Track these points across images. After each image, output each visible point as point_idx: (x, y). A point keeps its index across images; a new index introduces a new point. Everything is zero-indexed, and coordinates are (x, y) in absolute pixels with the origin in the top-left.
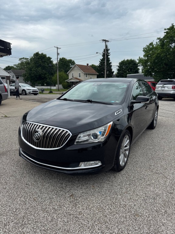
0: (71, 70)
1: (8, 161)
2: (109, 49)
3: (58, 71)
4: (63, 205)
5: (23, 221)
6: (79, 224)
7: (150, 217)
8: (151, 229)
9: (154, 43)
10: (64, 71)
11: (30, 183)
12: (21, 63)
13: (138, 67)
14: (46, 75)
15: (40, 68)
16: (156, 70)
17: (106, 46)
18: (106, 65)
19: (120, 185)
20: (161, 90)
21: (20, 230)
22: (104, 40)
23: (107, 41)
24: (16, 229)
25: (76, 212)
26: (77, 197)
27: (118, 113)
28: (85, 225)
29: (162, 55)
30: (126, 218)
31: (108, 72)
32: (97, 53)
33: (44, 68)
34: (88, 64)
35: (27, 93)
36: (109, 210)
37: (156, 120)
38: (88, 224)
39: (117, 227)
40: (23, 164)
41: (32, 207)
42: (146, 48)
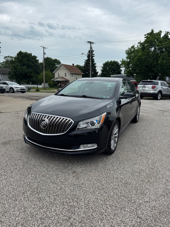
0: (57, 70)
1: (13, 148)
2: (93, 50)
3: (44, 70)
4: (68, 179)
5: (37, 190)
6: (83, 191)
7: (137, 184)
8: (138, 192)
9: (136, 46)
10: (50, 70)
11: (36, 164)
12: (6, 61)
13: (121, 69)
14: (32, 74)
15: (25, 67)
16: (137, 72)
17: (91, 48)
18: (91, 65)
19: (112, 164)
20: (142, 90)
21: (37, 196)
22: (89, 42)
23: (92, 43)
24: (33, 195)
25: (79, 183)
26: (78, 173)
27: (110, 106)
28: (87, 191)
29: (143, 57)
30: (119, 186)
31: (93, 72)
32: (83, 54)
33: (29, 67)
34: (73, 64)
35: (15, 91)
36: (105, 181)
37: (139, 115)
38: (90, 190)
39: (113, 191)
40: (26, 150)
41: (43, 181)
42: (128, 51)
